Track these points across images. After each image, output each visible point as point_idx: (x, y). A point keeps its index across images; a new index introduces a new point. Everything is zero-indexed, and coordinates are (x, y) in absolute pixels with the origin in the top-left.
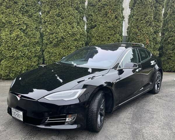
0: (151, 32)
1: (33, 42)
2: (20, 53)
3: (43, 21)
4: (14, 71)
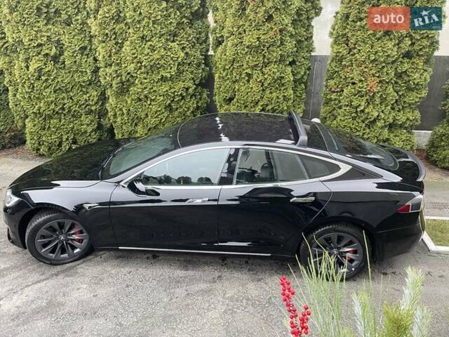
0: (388, 56)
1: (79, 82)
2: (52, 106)
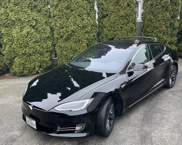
1: (44, 37)
2: (32, 50)
3: (53, 15)
4: (27, 67)
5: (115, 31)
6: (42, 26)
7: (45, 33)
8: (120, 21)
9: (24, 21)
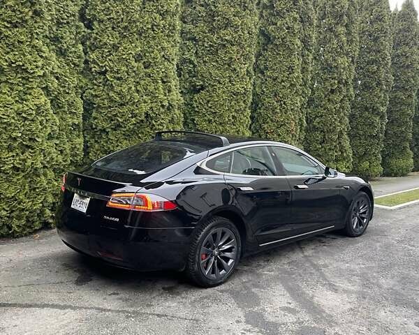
5: (221, 124)
6: (68, 93)
7: (71, 113)
8: (233, 103)
9: (34, 73)
